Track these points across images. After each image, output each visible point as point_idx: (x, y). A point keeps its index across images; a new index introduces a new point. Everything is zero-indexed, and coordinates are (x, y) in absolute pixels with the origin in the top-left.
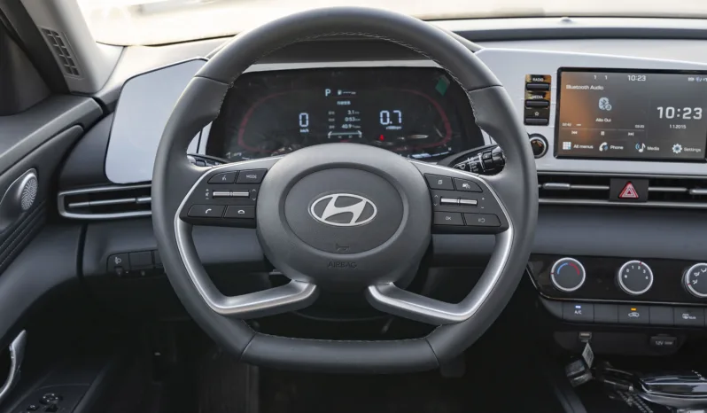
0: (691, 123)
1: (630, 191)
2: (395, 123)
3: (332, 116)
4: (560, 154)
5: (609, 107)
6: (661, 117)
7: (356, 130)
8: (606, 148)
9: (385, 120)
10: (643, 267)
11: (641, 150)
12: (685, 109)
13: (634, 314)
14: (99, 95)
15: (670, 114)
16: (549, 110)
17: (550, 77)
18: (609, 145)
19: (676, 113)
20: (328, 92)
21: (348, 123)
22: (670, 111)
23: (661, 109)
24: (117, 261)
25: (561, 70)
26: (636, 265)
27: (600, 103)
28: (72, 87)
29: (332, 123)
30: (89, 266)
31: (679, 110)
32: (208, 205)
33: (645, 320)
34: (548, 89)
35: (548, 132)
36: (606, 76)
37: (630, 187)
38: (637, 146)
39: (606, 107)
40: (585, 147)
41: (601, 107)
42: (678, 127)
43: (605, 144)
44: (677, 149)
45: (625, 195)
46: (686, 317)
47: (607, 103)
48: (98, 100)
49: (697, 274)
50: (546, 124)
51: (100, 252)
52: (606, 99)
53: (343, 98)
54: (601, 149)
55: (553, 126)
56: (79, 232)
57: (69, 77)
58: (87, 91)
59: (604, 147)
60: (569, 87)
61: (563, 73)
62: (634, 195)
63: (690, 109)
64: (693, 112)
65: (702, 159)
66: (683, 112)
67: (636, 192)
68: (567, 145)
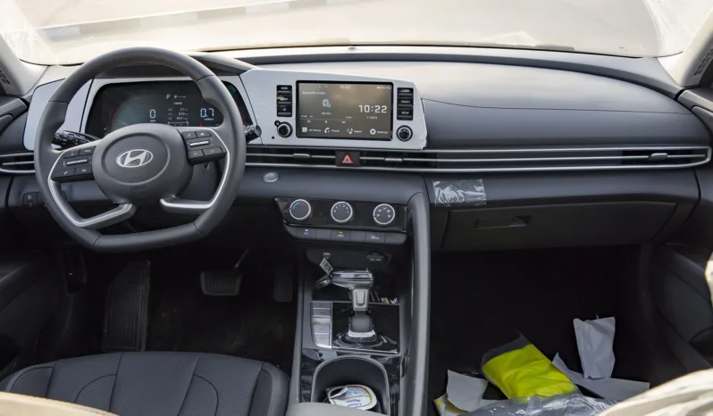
0: (380, 115)
1: (347, 159)
2: (210, 116)
3: (170, 112)
4: (300, 135)
5: (329, 105)
6: (361, 111)
7: (185, 121)
8: (329, 131)
9: (203, 115)
10: (347, 206)
11: (351, 133)
12: (376, 107)
13: (340, 235)
14: (24, 97)
15: (367, 110)
16: (292, 107)
17: (291, 86)
18: (330, 129)
19: (371, 109)
20: (168, 96)
21: (181, 116)
22: (367, 108)
23: (361, 106)
24: (29, 197)
25: (299, 82)
26: (342, 204)
27: (324, 103)
28: (7, 92)
29: (170, 116)
30: (12, 201)
31: (372, 107)
32: (65, 170)
33: (347, 239)
34: (291, 94)
36: (326, 85)
37: (347, 157)
38: (348, 130)
39: (327, 105)
40: (316, 130)
41: (324, 105)
42: (372, 118)
43: (328, 128)
44: (373, 132)
45: (345, 161)
46: (373, 237)
47: (328, 102)
48: (23, 100)
49: (380, 211)
50: (290, 116)
51: (19, 193)
52: (327, 100)
53: (177, 100)
54: (326, 132)
55: (295, 117)
56: (8, 180)
57: (5, 85)
58: (17, 94)
59: (327, 130)
60: (303, 92)
61: (300, 84)
62: (350, 162)
63: (379, 107)
64: (381, 109)
65: (389, 139)
66: (374, 109)
67: (351, 159)
68: (305, 130)
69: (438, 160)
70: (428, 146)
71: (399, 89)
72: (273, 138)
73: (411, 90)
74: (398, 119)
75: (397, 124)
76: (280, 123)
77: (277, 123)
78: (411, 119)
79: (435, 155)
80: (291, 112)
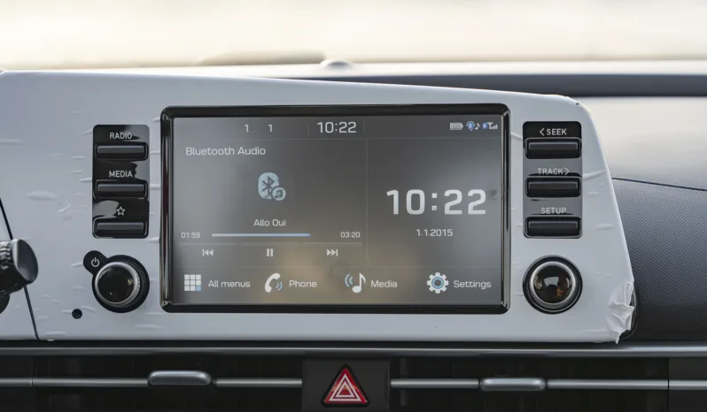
1: (343, 391)
4: (175, 302)
5: (279, 194)
6: (396, 211)
8: (280, 287)
11: (357, 289)
12: (447, 193)
15: (416, 205)
16: (146, 204)
17: (145, 129)
18: (284, 279)
19: (429, 202)
22: (416, 198)
23: (395, 193)
25: (171, 114)
27: (261, 186)
31: (434, 196)
34: (144, 155)
35: (146, 251)
36: (271, 124)
37: (343, 381)
38: (348, 279)
39: (274, 193)
40: (232, 284)
41: (263, 194)
42: (435, 233)
43: (276, 276)
44: (437, 285)
45: (336, 397)
47: (276, 184)
50: (142, 234)
52: (274, 177)
54: (268, 289)
55: (158, 238)
59: (273, 283)
60: (191, 151)
61: (177, 121)
62: (355, 397)
63: (458, 193)
64: (466, 200)
65: (496, 306)
67: (362, 391)
68: (192, 283)
69: (675, 384)
71: (530, 129)
72: (77, 314)
73: (574, 130)
74: (530, 233)
75: (525, 251)
76: (104, 261)
77: (92, 260)
79: (662, 367)
80: (145, 219)
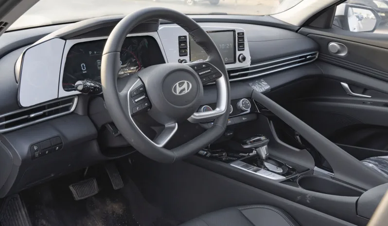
0: (229, 49)
13: (229, 122)
17: (186, 36)
23: (220, 45)
24: (35, 148)
32: (137, 106)
33: (233, 122)
34: (186, 41)
44: (226, 59)
46: (244, 119)
49: (244, 103)
50: (186, 55)
65: (235, 62)
66: (227, 46)
69: (250, 71)
70: (252, 63)
71: (238, 33)
73: (243, 33)
74: (239, 50)
75: (238, 53)
76: (182, 61)
77: (179, 61)
78: (243, 50)
79: (248, 69)
80: (187, 52)
